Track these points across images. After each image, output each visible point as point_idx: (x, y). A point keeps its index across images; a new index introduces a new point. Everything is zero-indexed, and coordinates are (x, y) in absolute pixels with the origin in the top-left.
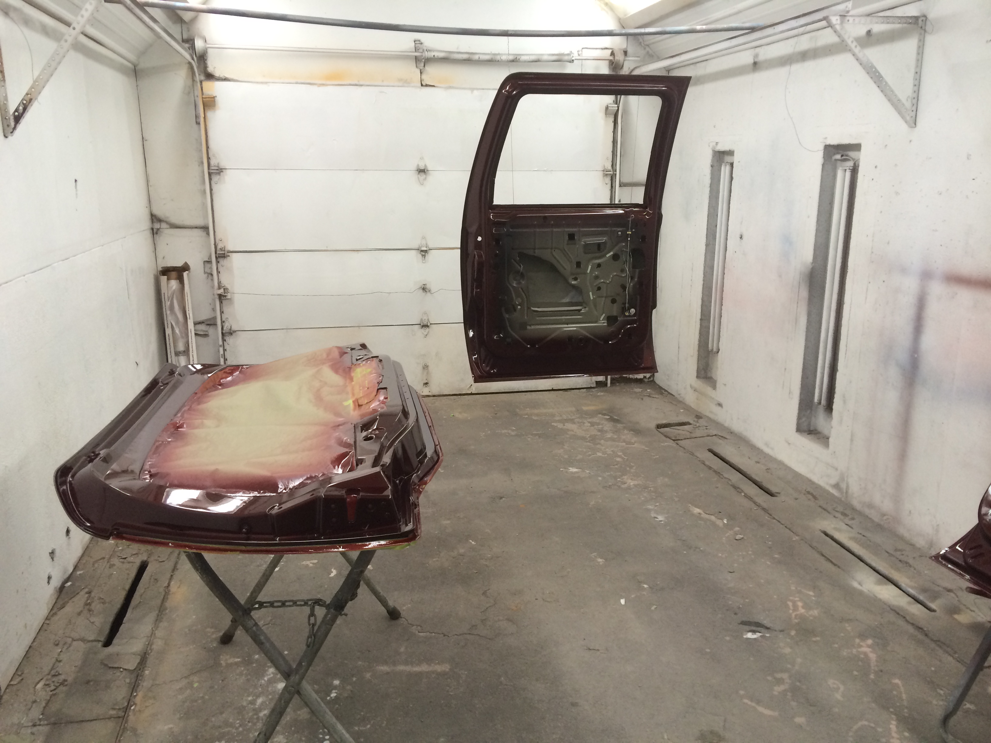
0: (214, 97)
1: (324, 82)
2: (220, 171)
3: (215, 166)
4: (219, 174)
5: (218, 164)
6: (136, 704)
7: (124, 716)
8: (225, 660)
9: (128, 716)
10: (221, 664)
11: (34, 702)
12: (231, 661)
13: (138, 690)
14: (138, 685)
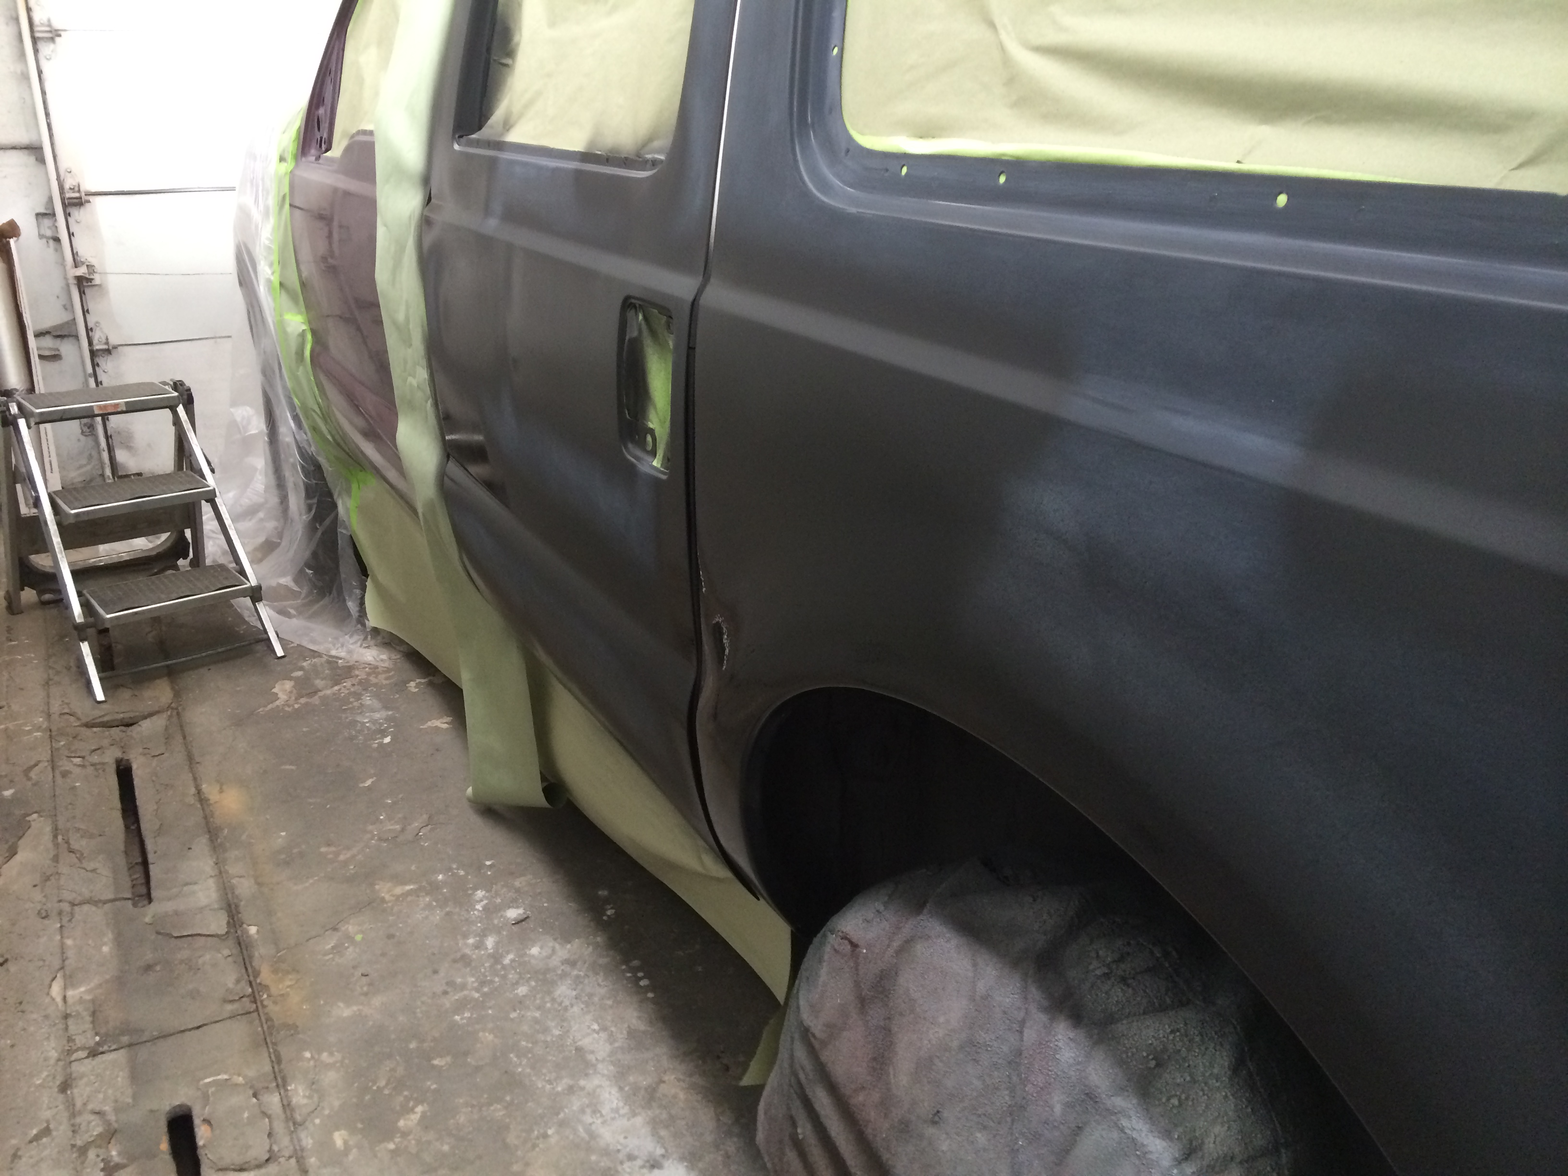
2: (54, 35)
3: (42, 25)
4: (52, 40)
5: (49, 20)
6: (268, 986)
7: (257, 1010)
8: (386, 890)
9: (264, 1007)
10: (383, 900)
11: (66, 1017)
12: (398, 890)
13: (255, 963)
14: (251, 957)
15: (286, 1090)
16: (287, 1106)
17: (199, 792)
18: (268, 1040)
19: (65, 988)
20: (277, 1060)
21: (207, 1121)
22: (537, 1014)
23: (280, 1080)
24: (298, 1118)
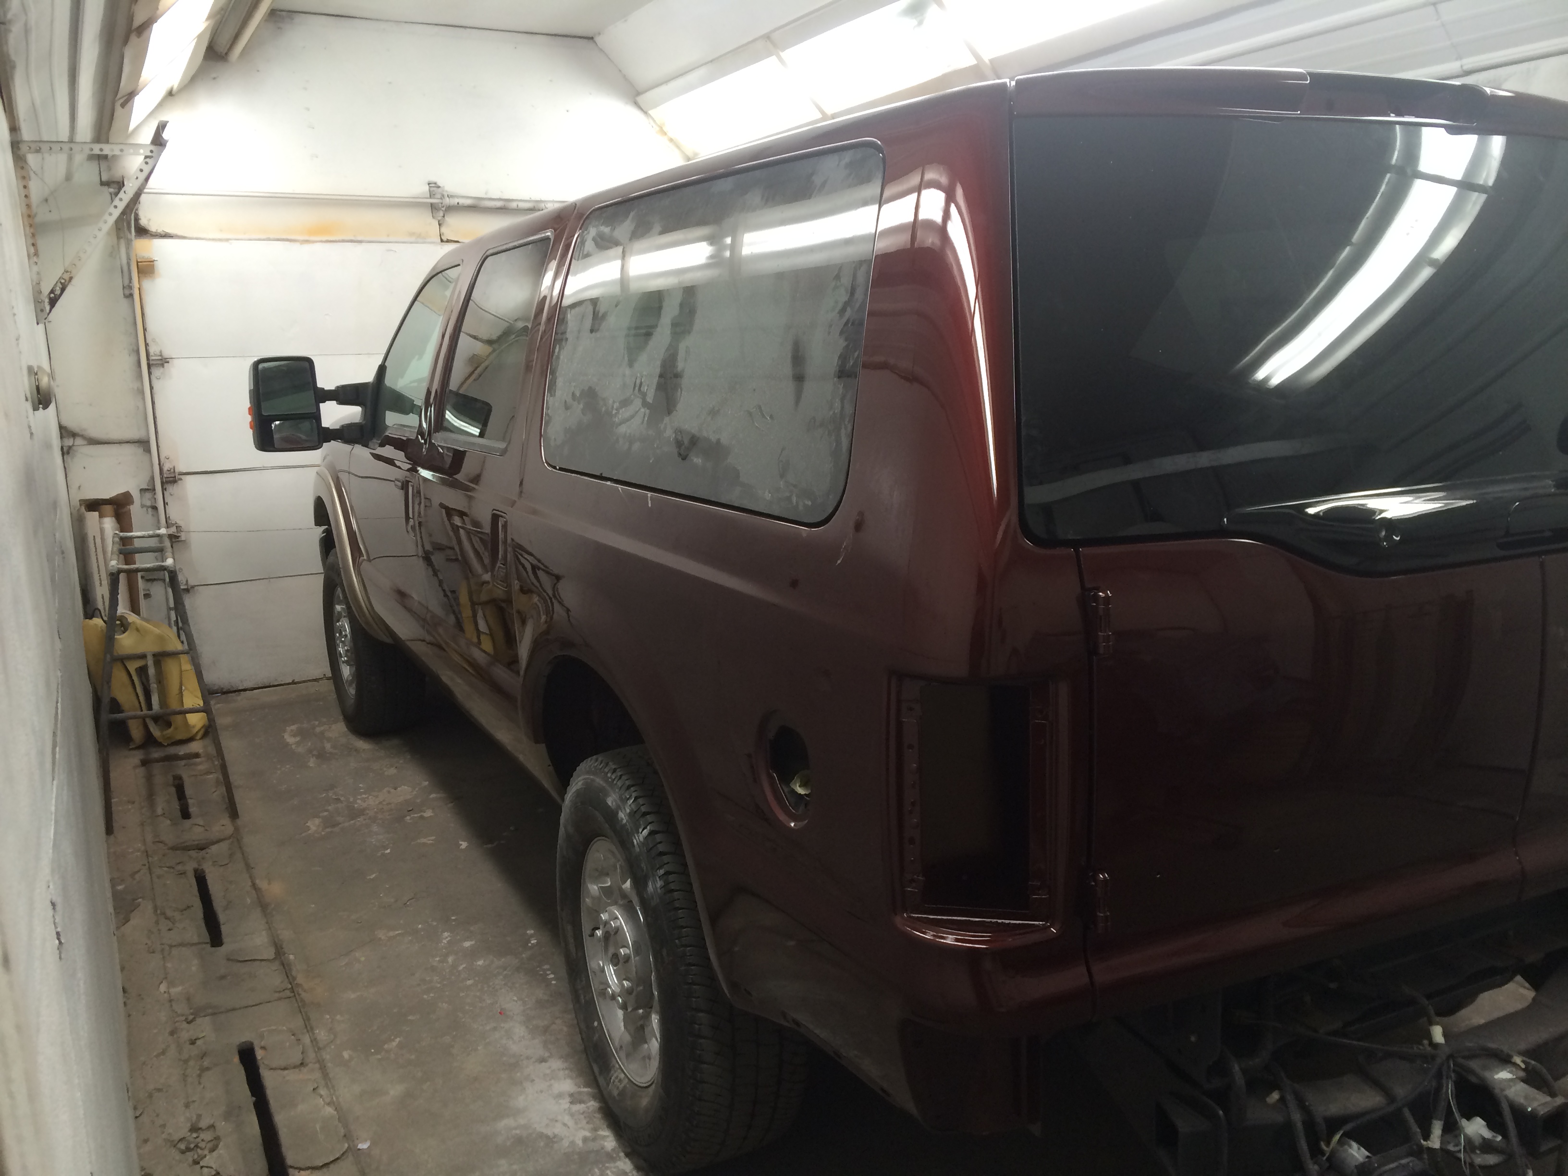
0: (153, 261)
1: (307, 238)
2: (163, 361)
3: (155, 355)
4: (162, 365)
5: (161, 352)
6: (301, 984)
7: (295, 996)
8: (382, 935)
9: (299, 995)
10: (380, 939)
11: (171, 1001)
12: (391, 934)
13: (294, 973)
14: (290, 970)
15: (314, 1034)
16: (314, 1041)
17: (254, 885)
18: (302, 1010)
19: (168, 988)
20: (307, 1020)
21: (263, 1048)
22: (478, 994)
23: (309, 1028)
24: (321, 1045)
